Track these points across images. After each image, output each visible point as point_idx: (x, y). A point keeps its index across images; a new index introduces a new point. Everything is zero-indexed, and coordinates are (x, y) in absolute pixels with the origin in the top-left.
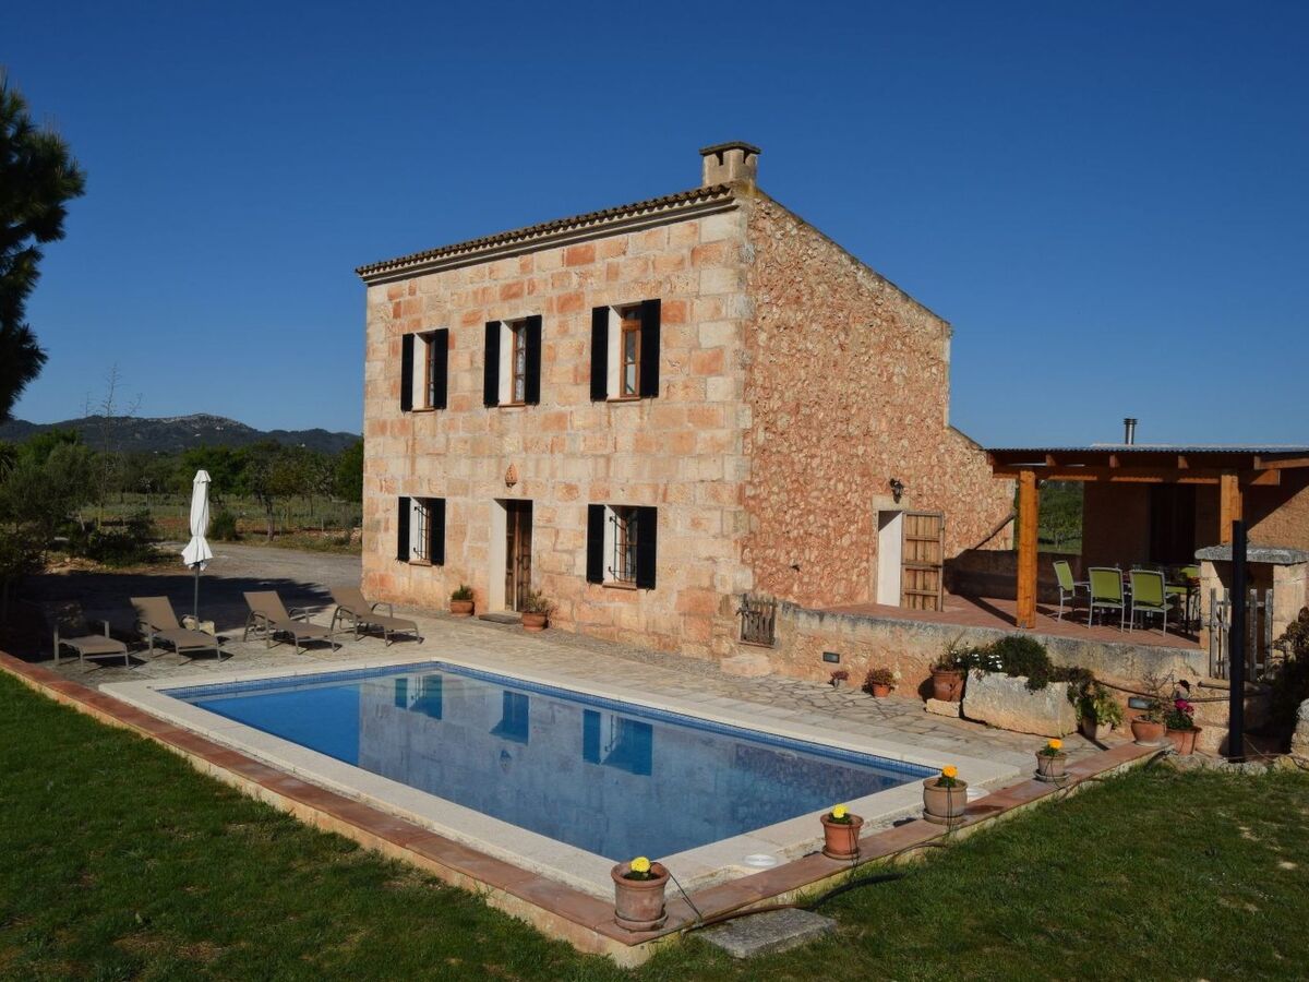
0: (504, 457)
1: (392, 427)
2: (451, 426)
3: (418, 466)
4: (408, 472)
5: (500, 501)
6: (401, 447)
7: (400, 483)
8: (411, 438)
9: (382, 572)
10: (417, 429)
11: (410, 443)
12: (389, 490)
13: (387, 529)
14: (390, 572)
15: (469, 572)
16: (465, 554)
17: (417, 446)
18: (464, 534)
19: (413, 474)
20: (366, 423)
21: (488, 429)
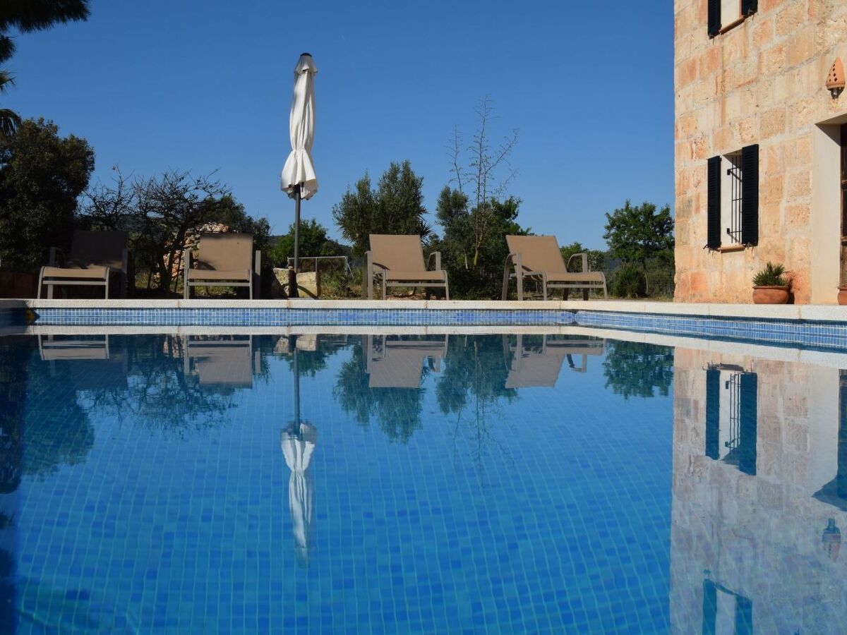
0: (827, 52)
1: (701, 64)
2: (763, 35)
3: (728, 109)
4: (718, 122)
5: (825, 126)
6: (710, 89)
7: (710, 141)
8: (720, 71)
9: (694, 270)
10: (726, 56)
11: (719, 80)
12: (700, 157)
13: (698, 209)
14: (702, 269)
15: (787, 248)
16: (782, 219)
17: (727, 80)
18: (780, 189)
19: (723, 122)
20: (676, 70)
21: (806, 17)
